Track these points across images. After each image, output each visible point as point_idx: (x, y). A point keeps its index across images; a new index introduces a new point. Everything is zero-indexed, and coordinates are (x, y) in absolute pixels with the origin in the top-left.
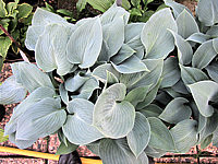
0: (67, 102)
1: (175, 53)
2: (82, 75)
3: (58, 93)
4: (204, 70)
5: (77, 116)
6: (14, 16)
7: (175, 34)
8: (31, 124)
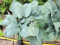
0: (21, 26)
1: (50, 14)
2: (25, 19)
3: (18, 23)
4: (58, 19)
5: (23, 30)
6: (7, 2)
7: (51, 9)
8: (11, 31)
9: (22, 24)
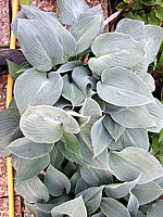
5: (45, 82)
9: (70, 73)
